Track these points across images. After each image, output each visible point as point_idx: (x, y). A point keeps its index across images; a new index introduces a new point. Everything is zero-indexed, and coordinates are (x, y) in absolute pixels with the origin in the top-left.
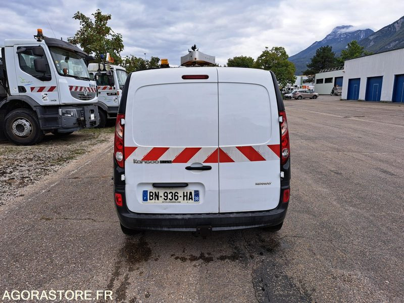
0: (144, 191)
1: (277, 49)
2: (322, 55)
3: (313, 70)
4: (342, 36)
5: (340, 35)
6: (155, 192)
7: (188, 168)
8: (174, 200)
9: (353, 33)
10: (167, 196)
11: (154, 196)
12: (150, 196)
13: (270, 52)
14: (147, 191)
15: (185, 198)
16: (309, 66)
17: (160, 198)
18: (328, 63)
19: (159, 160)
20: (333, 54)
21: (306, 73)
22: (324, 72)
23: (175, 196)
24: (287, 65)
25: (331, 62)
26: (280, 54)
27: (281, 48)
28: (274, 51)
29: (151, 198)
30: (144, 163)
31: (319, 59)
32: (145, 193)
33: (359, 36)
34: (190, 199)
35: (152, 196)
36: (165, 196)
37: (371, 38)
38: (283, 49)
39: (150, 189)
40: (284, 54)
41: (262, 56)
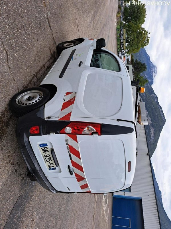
0: (47, 144)
1: (148, 40)
2: (142, 67)
3: (134, 63)
4: (151, 71)
5: (152, 70)
6: (48, 150)
7: (69, 167)
8: (46, 160)
9: (152, 76)
10: (47, 156)
11: (45, 150)
12: (44, 148)
13: (147, 36)
14: (47, 146)
15: (50, 165)
16: (136, 61)
17: (45, 153)
18: (137, 70)
19: (71, 154)
20: (142, 72)
21: (132, 60)
22: (133, 69)
23: (49, 160)
24: (138, 48)
25: (138, 71)
26: (145, 43)
27: (149, 42)
28: (147, 38)
29: (43, 149)
30: (67, 145)
31: (140, 65)
32: (46, 145)
33: (150, 79)
34: (50, 166)
35: (45, 149)
36: (47, 155)
37: (149, 85)
38: (148, 44)
39: (49, 147)
40: (145, 45)
41: (145, 31)
